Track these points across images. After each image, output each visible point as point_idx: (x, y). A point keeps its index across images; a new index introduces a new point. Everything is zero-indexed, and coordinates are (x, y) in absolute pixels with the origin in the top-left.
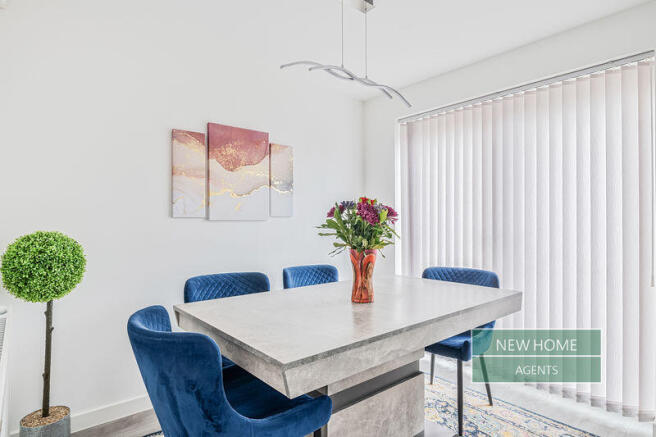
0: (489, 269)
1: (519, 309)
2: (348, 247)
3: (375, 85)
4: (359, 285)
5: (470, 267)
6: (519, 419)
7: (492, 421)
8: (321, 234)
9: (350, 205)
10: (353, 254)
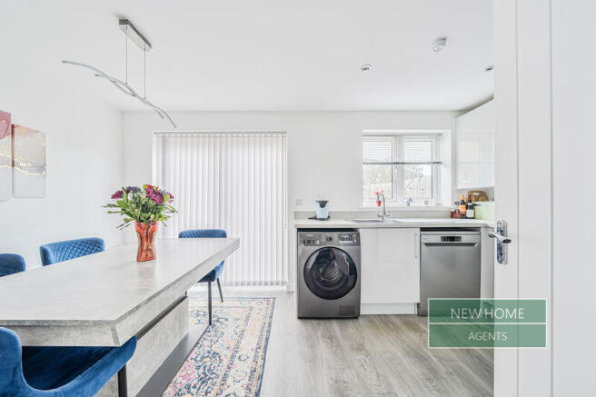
0: (222, 228)
1: (238, 247)
2: (135, 221)
3: (151, 105)
4: (145, 248)
5: (211, 228)
6: (238, 304)
7: (225, 310)
8: (110, 212)
9: (135, 190)
10: (139, 225)
